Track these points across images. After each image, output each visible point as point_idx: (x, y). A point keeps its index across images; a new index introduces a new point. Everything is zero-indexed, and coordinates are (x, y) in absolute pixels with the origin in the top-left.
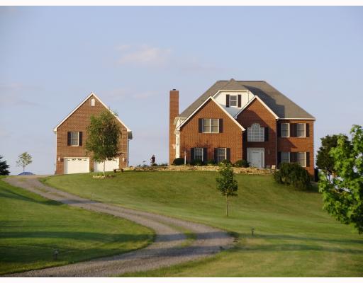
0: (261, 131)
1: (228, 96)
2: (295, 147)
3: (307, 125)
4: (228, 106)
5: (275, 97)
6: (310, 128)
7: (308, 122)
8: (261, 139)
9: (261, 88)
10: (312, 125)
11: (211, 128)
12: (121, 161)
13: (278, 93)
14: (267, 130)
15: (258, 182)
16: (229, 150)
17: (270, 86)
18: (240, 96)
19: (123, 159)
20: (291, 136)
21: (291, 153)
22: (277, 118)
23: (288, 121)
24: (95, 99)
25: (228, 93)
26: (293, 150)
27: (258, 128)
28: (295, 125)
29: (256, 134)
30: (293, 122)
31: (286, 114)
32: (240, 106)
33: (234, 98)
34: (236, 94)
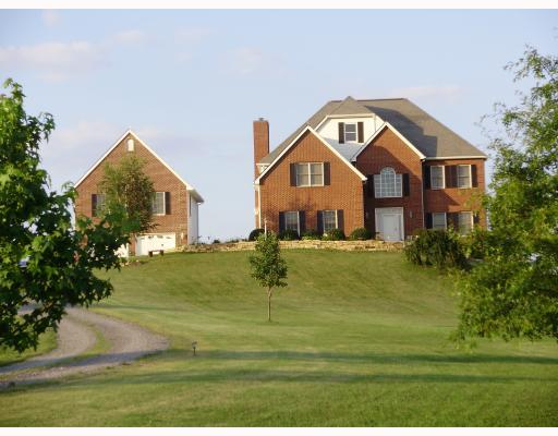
0: (398, 181)
1: (341, 125)
2: (455, 204)
3: (474, 168)
4: (341, 141)
5: (421, 123)
6: (479, 172)
7: (474, 162)
8: (398, 193)
9: (399, 110)
10: (482, 167)
11: (311, 179)
12: (178, 239)
13: (427, 117)
14: (407, 178)
15: (380, 263)
16: (341, 213)
17: (414, 106)
18: (361, 125)
19: (182, 235)
20: (447, 186)
21: (448, 215)
22: (422, 157)
23: (442, 162)
24: (134, 139)
25: (341, 121)
26: (452, 209)
27: (393, 176)
28: (454, 167)
29: (389, 185)
30: (450, 163)
31: (439, 150)
32: (361, 140)
33: (351, 127)
34: (354, 121)
